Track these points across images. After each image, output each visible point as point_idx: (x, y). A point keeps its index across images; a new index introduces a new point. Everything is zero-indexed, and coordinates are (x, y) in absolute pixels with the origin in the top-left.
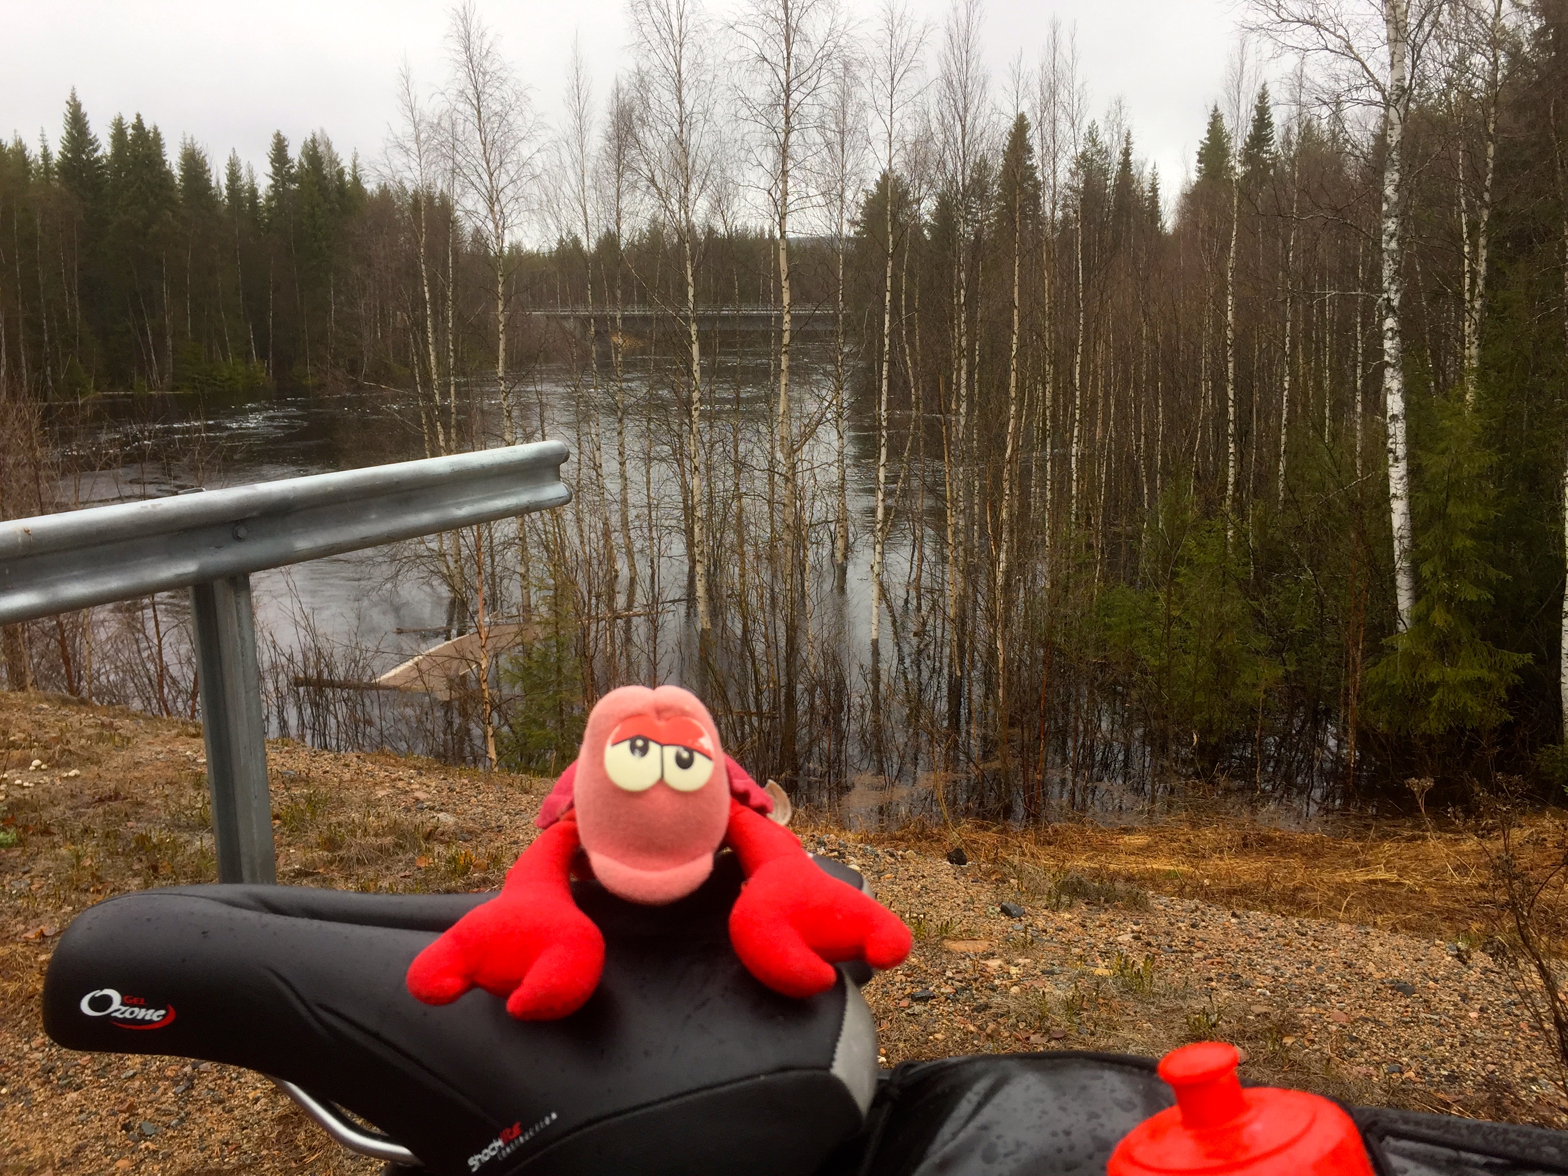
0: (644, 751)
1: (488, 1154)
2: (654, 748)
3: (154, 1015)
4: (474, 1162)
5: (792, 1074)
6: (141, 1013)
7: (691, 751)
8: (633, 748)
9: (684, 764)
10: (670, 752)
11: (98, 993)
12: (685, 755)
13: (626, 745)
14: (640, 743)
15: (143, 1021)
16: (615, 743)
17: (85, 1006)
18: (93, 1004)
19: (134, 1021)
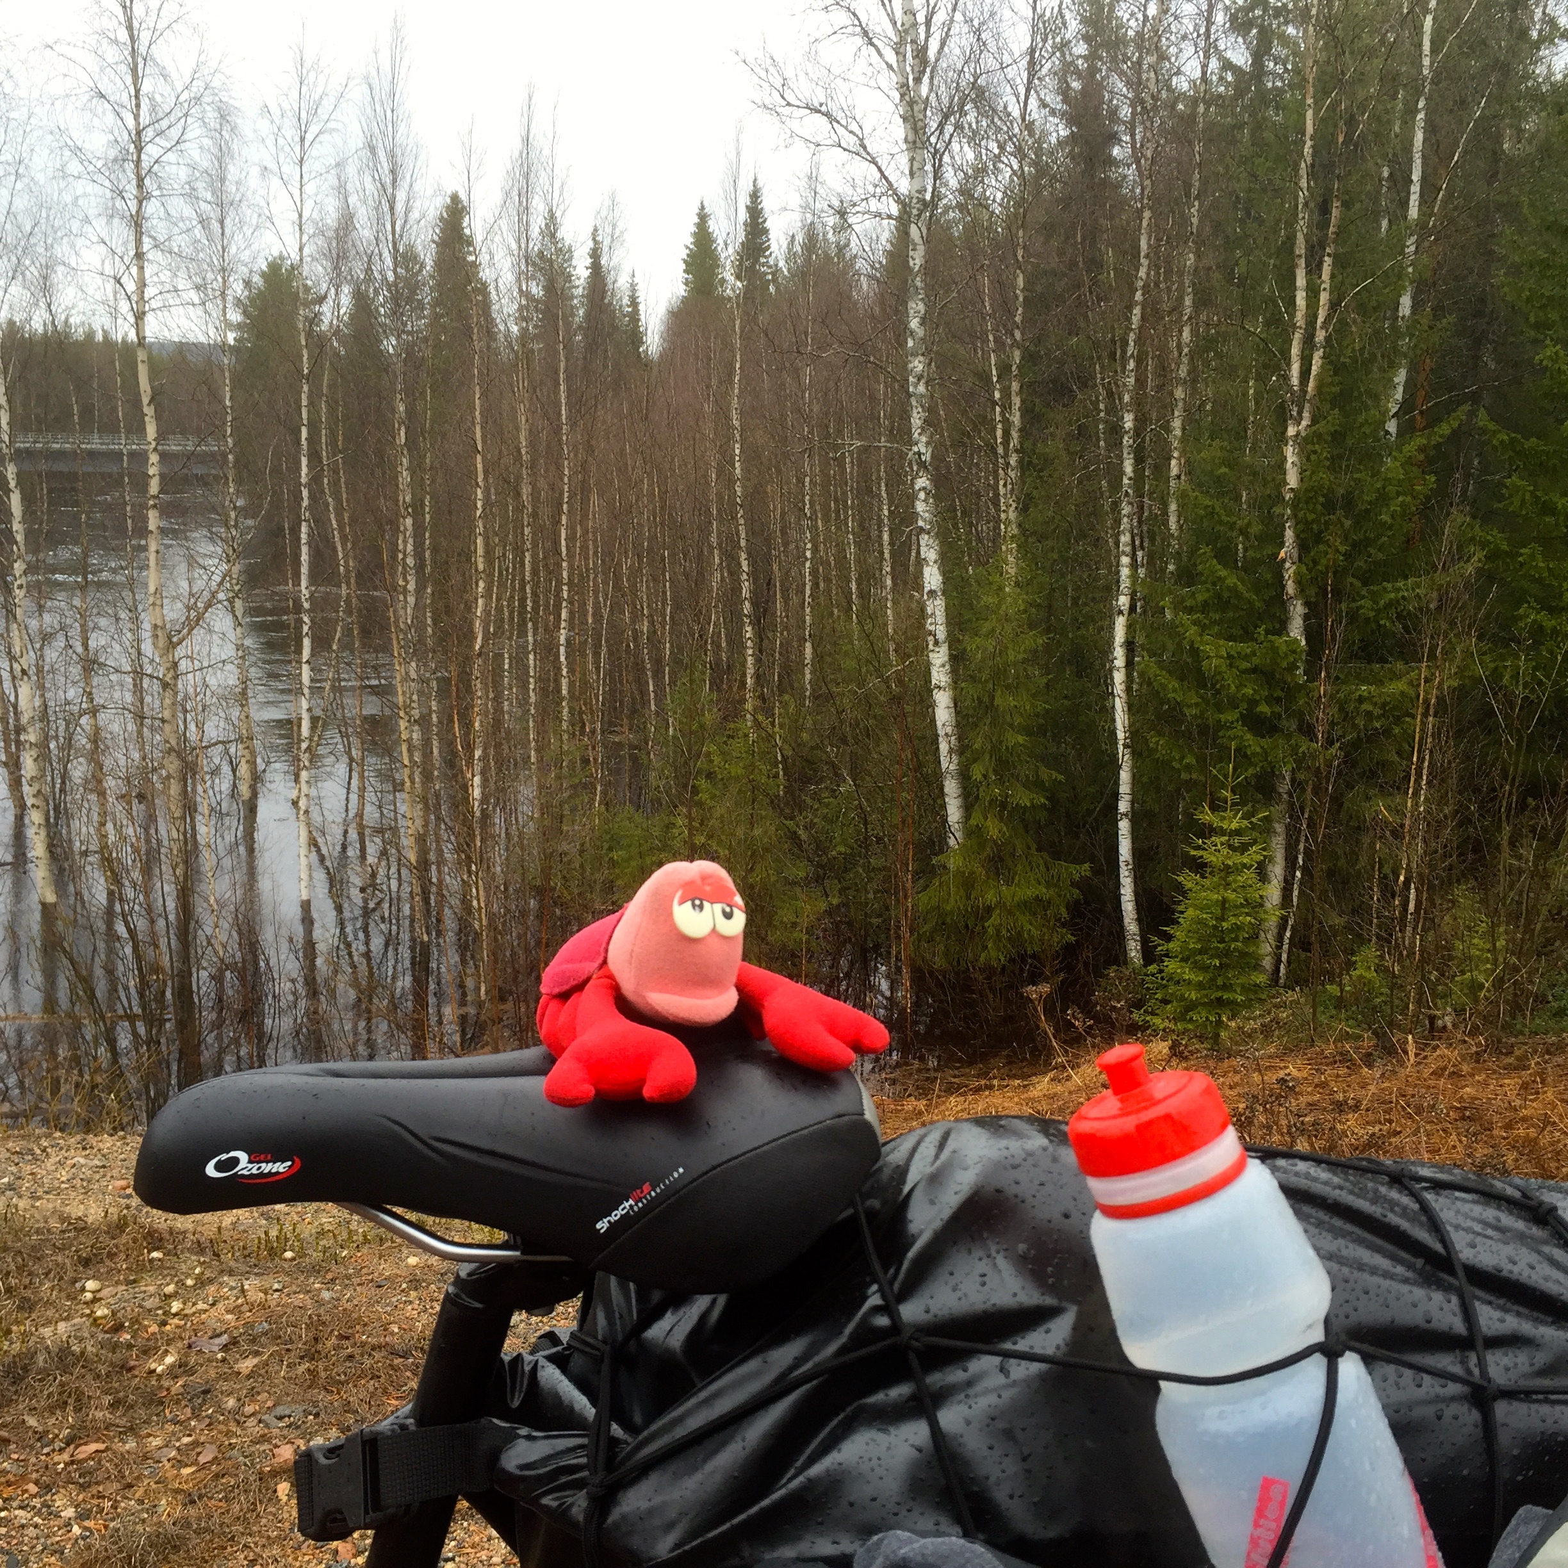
0: (701, 907)
1: (616, 1215)
2: (706, 904)
3: (280, 1167)
4: (602, 1225)
6: (267, 1168)
7: (731, 906)
8: (694, 906)
9: (728, 916)
10: (718, 907)
11: (224, 1157)
12: (728, 909)
13: (689, 903)
14: (697, 902)
15: (270, 1174)
16: (681, 903)
17: (211, 1170)
18: (219, 1167)
19: (262, 1175)
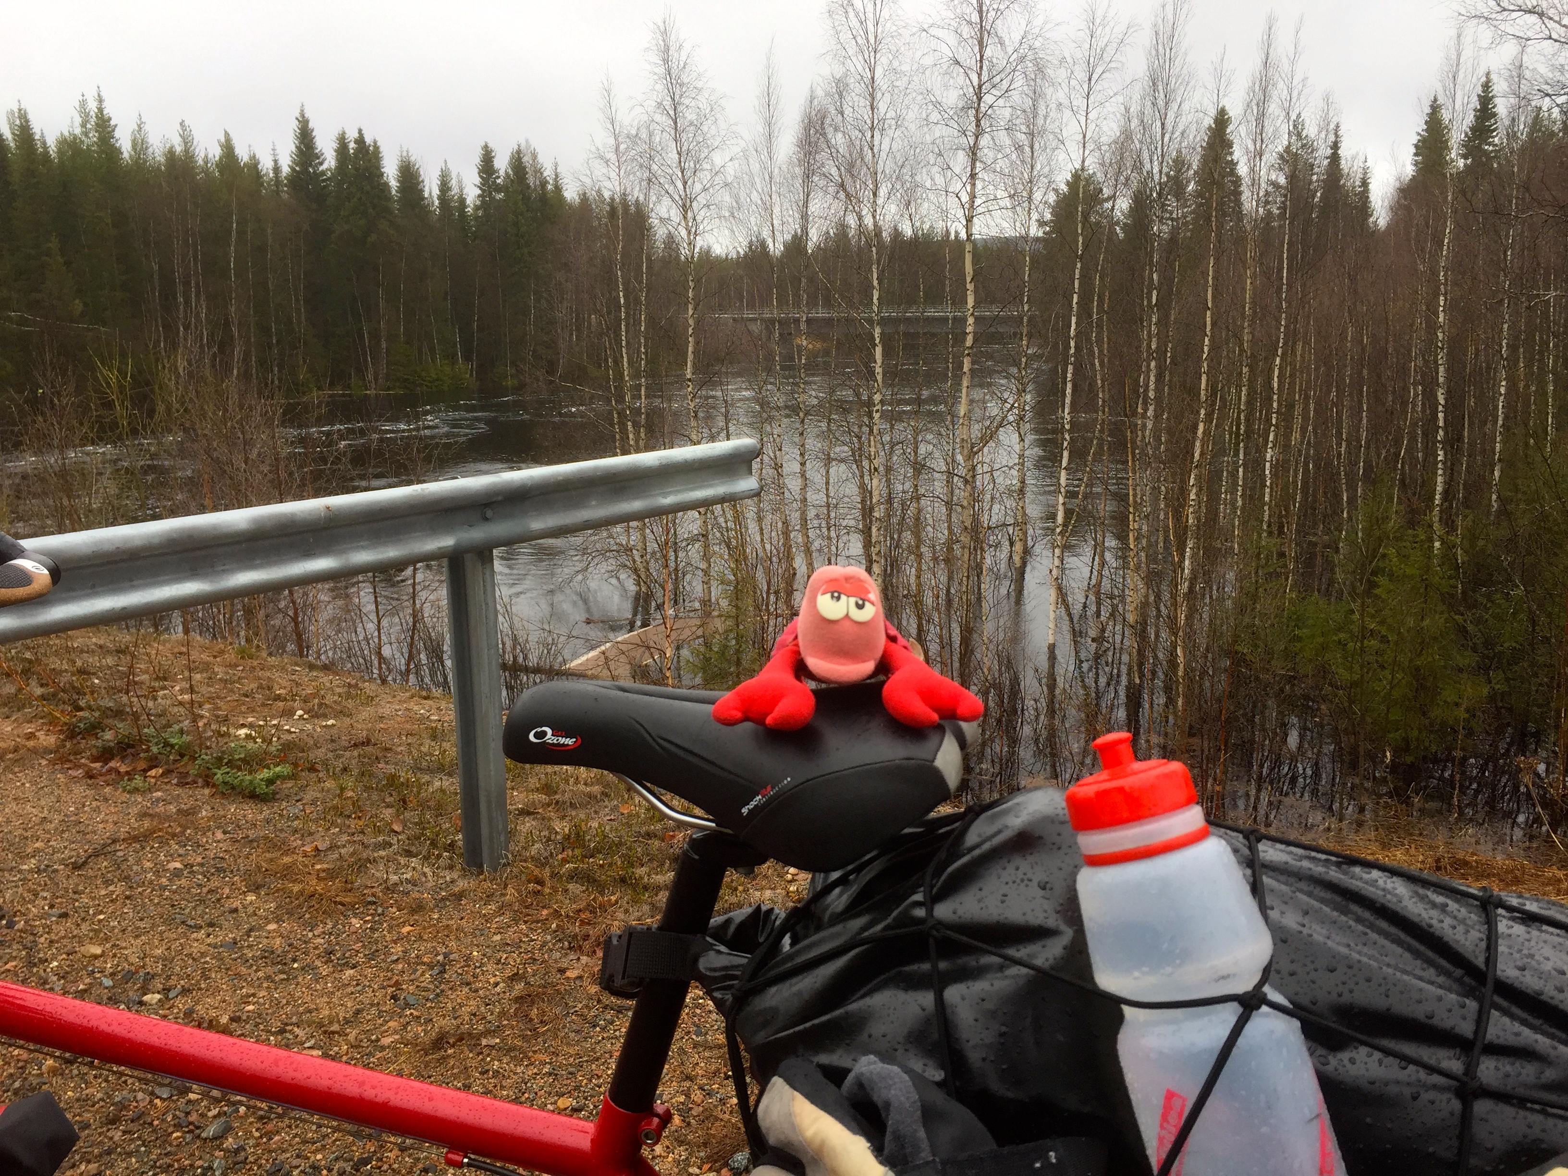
0: (838, 598)
1: (751, 806)
2: (843, 597)
3: (569, 741)
4: (745, 811)
5: (913, 762)
6: (562, 740)
7: (864, 600)
8: (832, 597)
9: (860, 607)
10: (852, 600)
11: (539, 729)
12: (860, 602)
13: (829, 595)
14: (836, 594)
15: (563, 745)
16: (823, 594)
17: (531, 737)
18: (536, 736)
19: (559, 745)
